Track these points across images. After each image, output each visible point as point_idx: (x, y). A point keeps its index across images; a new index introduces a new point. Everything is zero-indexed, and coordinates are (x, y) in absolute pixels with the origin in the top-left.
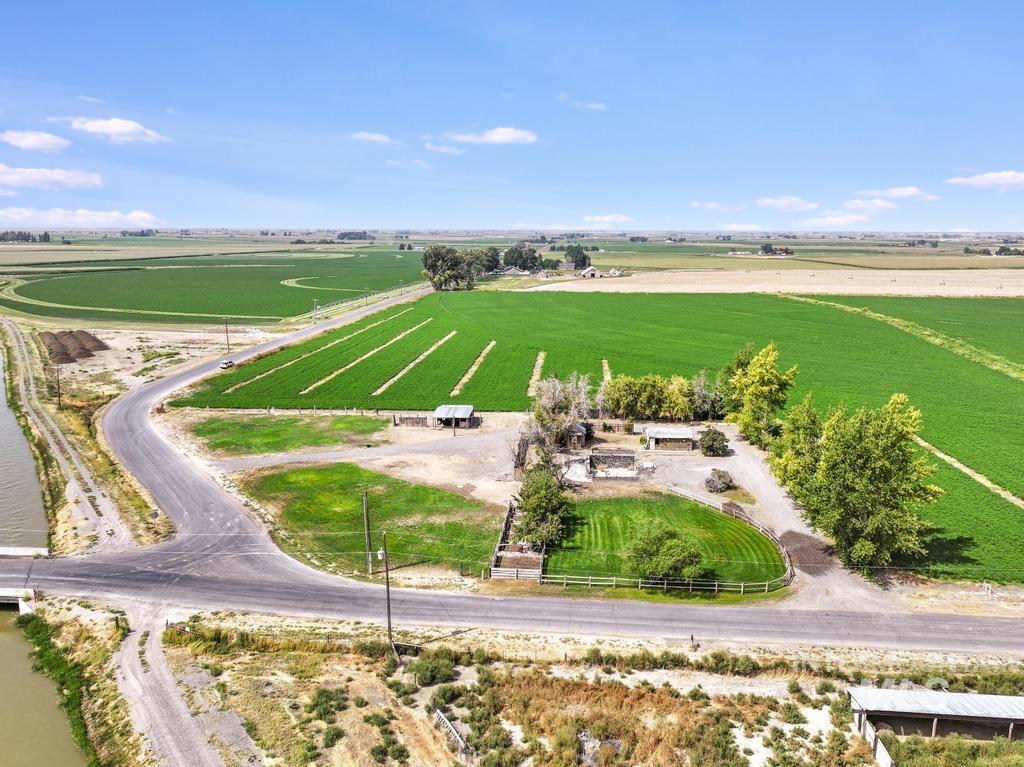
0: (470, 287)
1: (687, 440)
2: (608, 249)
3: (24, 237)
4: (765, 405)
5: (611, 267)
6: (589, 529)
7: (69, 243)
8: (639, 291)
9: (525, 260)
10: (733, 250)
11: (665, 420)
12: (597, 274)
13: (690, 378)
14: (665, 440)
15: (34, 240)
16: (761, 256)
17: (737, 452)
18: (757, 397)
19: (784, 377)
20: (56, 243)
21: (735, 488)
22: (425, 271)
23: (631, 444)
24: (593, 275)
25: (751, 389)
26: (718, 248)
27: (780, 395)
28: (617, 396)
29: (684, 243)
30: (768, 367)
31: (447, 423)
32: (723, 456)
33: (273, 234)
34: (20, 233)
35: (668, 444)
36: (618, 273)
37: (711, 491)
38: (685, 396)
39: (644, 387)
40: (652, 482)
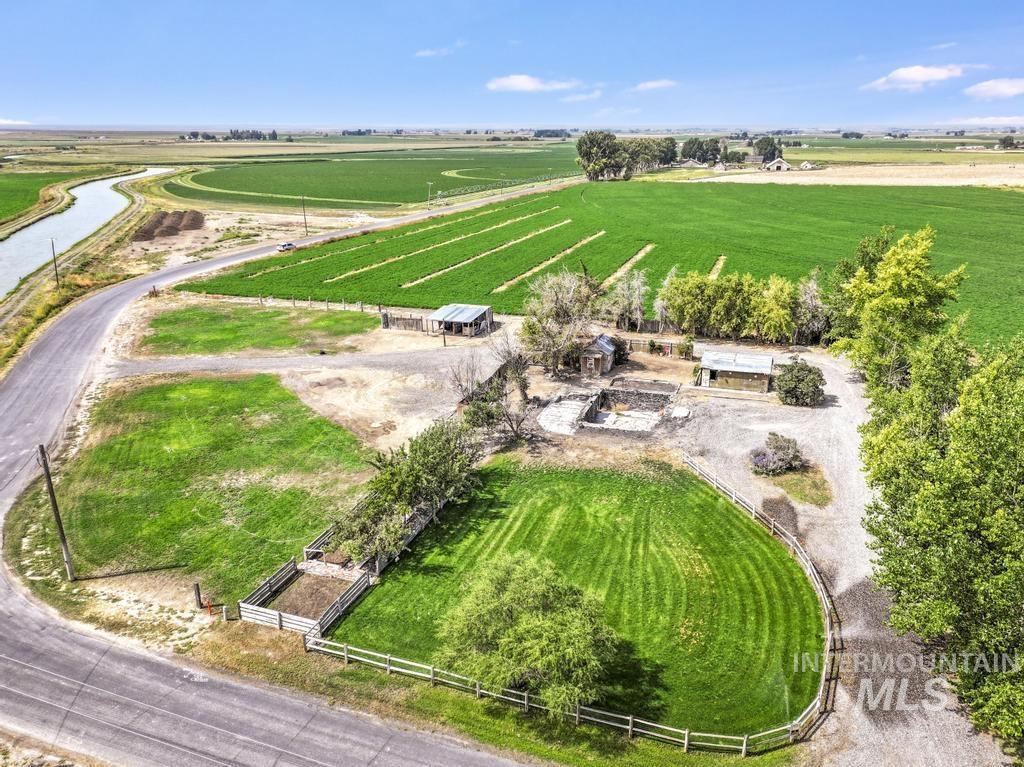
0: (627, 178)
1: (761, 376)
2: (812, 145)
3: (256, 136)
4: (896, 330)
5: (803, 161)
6: (498, 529)
7: (291, 141)
8: (822, 183)
9: (705, 152)
10: (963, 144)
11: (749, 340)
12: (785, 166)
13: (795, 280)
14: (725, 374)
15: (265, 138)
16: (998, 151)
17: (841, 401)
18: (885, 313)
19: (940, 285)
20: (280, 140)
21: (805, 468)
22: (579, 158)
23: (679, 376)
24: (779, 168)
25: (875, 301)
26: (944, 143)
27: (929, 313)
28: (679, 301)
29: (906, 139)
30: (911, 266)
31: (451, 328)
32: (812, 406)
33: (476, 133)
34: (254, 132)
35: (731, 380)
36: (809, 166)
37: (756, 472)
38: (784, 307)
39: (720, 291)
40: (668, 443)
